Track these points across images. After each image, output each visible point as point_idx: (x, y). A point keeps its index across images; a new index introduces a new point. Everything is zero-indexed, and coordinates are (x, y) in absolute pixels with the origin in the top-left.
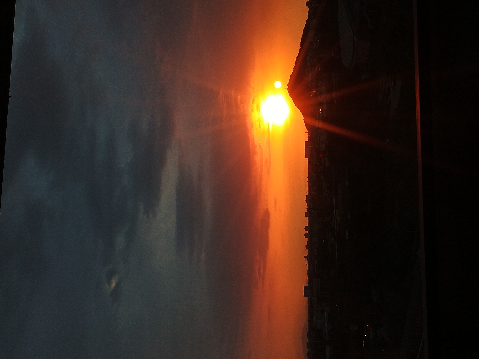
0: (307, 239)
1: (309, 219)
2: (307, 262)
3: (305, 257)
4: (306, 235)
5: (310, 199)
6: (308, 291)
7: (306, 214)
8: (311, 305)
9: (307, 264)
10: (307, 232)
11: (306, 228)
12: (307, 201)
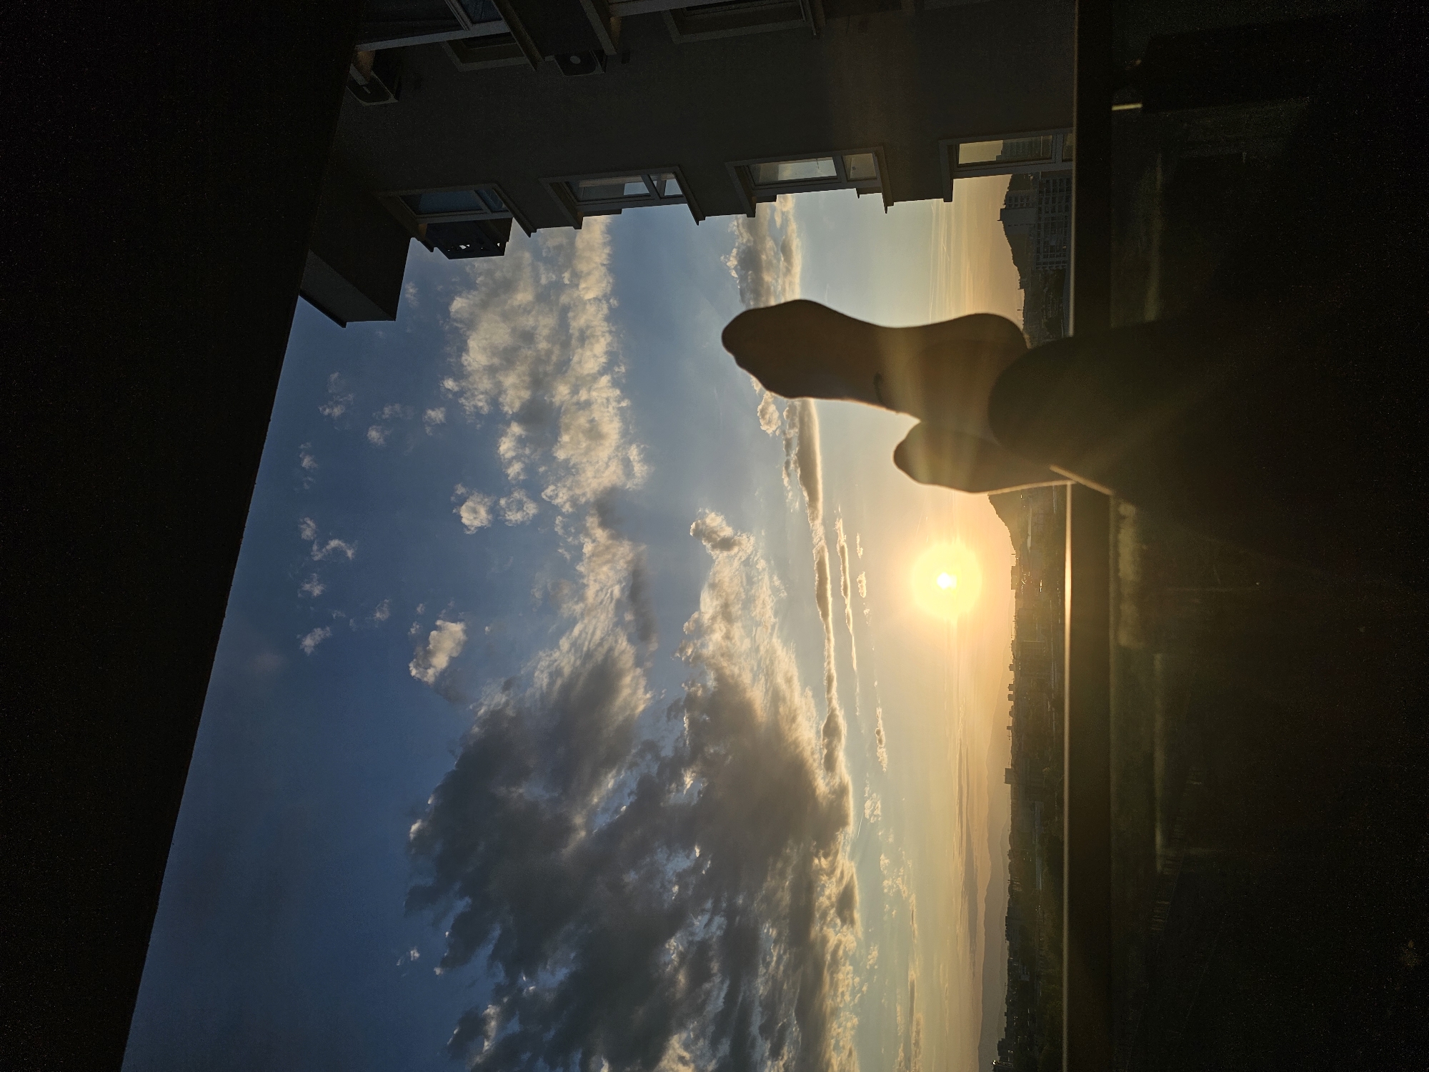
0: (1012, 703)
1: (1015, 675)
2: (1011, 735)
3: (1008, 728)
4: (1010, 697)
5: (1016, 646)
6: (1011, 775)
7: (1011, 668)
9: (1011, 738)
12: (1012, 648)
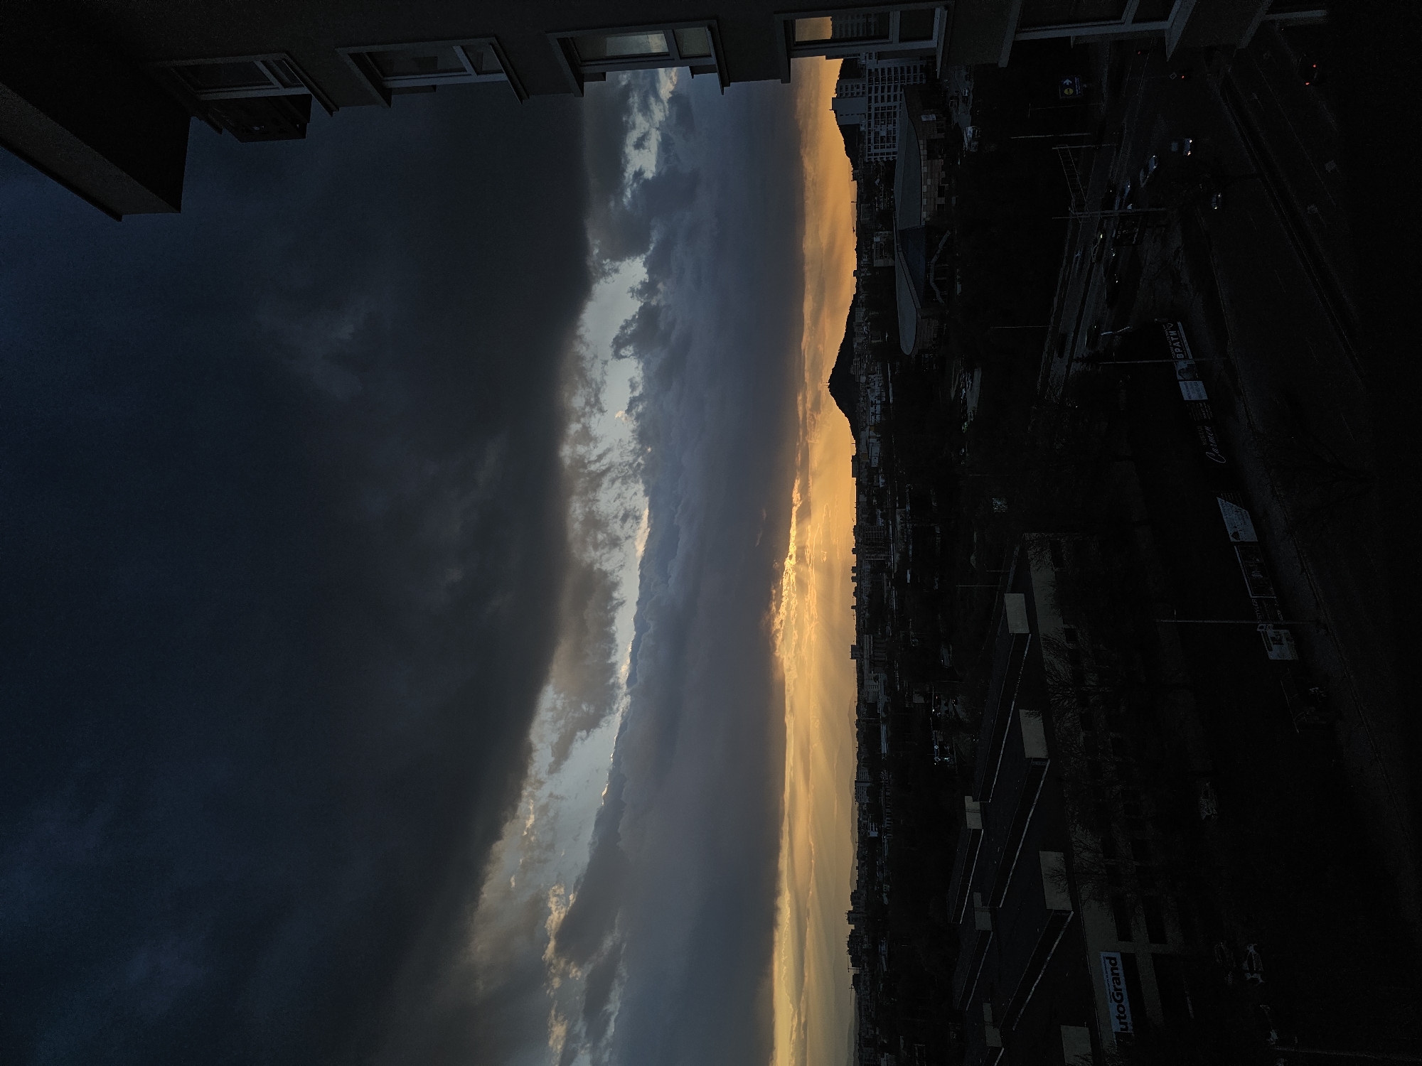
1: (857, 557)
2: (855, 613)
3: (853, 607)
4: (853, 579)
5: (858, 530)
6: (856, 652)
7: (854, 551)
8: (860, 669)
9: (855, 617)
10: (855, 575)
11: (854, 569)
12: (855, 533)
